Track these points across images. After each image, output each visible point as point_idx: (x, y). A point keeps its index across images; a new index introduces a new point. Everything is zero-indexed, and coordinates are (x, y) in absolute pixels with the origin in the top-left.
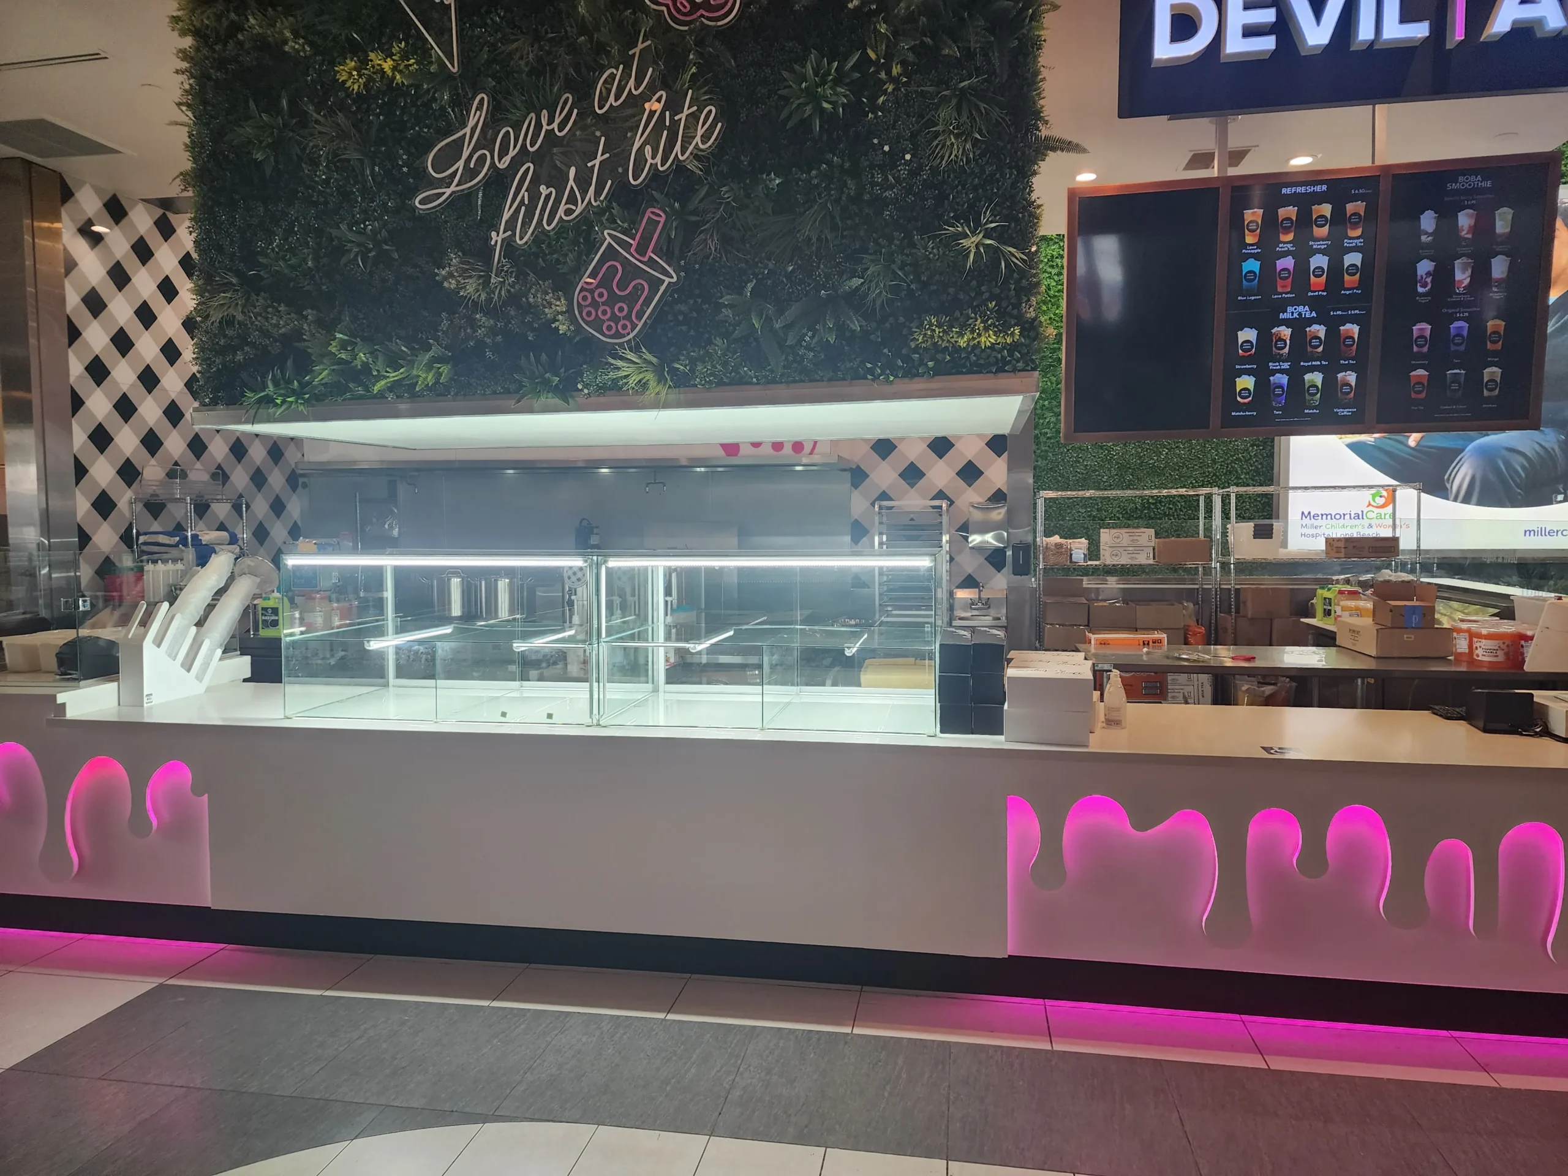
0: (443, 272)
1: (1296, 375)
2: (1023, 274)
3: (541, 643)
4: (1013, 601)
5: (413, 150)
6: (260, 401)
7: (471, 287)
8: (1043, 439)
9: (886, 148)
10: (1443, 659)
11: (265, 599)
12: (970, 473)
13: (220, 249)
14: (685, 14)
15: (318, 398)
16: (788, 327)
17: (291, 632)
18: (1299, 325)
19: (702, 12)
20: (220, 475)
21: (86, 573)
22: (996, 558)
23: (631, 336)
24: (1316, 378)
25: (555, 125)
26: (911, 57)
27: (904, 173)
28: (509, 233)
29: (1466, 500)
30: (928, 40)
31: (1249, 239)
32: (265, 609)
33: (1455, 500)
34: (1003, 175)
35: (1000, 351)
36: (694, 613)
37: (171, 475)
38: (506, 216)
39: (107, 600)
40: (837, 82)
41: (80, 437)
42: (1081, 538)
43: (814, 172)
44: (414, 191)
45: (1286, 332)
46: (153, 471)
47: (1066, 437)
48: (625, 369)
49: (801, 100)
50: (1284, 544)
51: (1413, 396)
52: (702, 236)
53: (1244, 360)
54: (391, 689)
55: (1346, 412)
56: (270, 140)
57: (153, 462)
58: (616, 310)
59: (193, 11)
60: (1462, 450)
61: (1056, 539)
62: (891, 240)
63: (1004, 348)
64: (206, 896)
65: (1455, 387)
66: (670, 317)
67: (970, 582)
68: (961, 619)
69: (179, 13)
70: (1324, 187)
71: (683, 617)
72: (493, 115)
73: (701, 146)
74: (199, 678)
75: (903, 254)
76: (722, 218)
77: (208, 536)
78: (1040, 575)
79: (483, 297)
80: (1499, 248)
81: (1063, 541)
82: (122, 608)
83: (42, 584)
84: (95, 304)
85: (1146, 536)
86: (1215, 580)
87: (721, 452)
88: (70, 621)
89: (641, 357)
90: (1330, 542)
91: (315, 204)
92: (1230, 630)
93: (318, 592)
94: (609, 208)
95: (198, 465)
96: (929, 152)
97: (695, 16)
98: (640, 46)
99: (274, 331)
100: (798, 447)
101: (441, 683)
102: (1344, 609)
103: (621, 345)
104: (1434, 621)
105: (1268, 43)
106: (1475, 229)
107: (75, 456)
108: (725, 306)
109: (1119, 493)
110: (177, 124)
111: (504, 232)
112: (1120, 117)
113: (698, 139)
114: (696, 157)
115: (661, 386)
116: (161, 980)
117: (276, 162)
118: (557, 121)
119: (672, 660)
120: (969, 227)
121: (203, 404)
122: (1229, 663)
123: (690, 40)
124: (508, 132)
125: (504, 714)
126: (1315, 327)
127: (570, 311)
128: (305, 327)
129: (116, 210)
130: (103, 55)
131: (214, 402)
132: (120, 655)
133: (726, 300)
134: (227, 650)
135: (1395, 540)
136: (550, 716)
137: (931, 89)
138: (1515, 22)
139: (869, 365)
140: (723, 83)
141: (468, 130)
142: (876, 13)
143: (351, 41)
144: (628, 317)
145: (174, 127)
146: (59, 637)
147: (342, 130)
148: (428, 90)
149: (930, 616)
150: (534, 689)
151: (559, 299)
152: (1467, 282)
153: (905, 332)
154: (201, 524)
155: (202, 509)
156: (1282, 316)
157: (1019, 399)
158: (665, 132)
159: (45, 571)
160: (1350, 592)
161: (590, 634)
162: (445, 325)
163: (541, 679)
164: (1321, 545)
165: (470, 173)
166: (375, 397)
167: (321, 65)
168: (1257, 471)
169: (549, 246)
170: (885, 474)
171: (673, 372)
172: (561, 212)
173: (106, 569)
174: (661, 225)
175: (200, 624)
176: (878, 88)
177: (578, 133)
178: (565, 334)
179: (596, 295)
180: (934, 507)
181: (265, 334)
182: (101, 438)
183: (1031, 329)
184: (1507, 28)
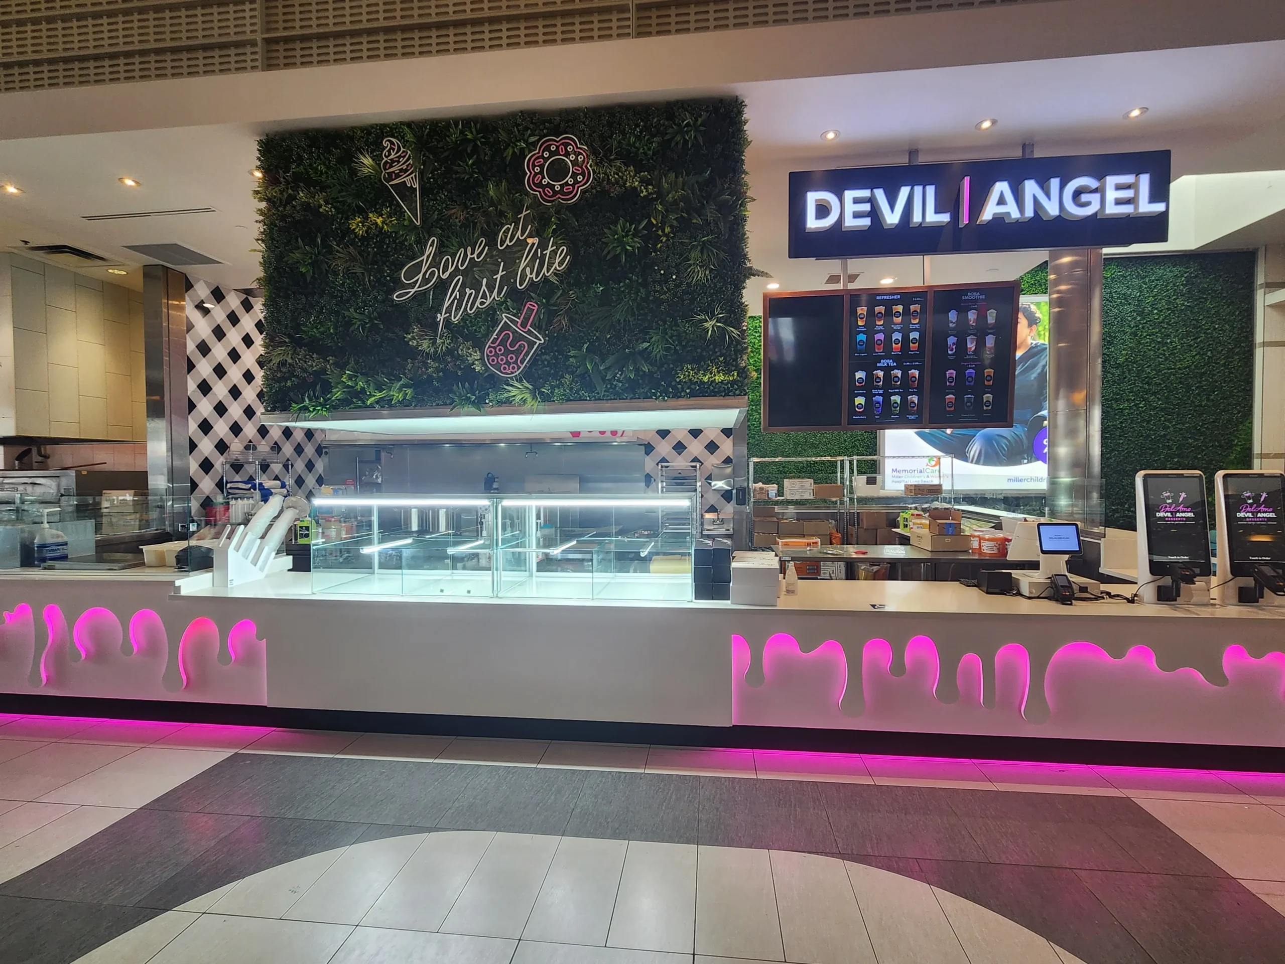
0: (409, 336)
1: (887, 396)
2: (738, 342)
3: (463, 549)
4: (737, 520)
5: (393, 268)
6: (300, 409)
7: (425, 345)
8: (752, 427)
9: (662, 272)
10: (966, 552)
11: (301, 521)
12: (712, 447)
13: (279, 322)
14: (549, 197)
15: (335, 407)
16: (608, 369)
17: (317, 542)
18: (887, 370)
19: (559, 195)
20: (276, 448)
21: (194, 505)
22: (727, 496)
23: (517, 373)
24: (896, 399)
25: (475, 256)
26: (675, 223)
27: (672, 286)
28: (448, 315)
29: (977, 462)
30: (684, 215)
31: (860, 323)
32: (301, 527)
33: (972, 462)
34: (727, 288)
35: (727, 384)
36: (554, 529)
37: (247, 448)
38: (446, 305)
39: (208, 523)
40: (634, 235)
41: (193, 426)
42: (773, 484)
43: (621, 284)
44: (394, 290)
45: (881, 374)
46: (236, 446)
47: (764, 430)
48: (514, 392)
49: (615, 245)
50: (883, 488)
51: (948, 409)
52: (559, 318)
53: (859, 388)
54: (376, 575)
55: (912, 417)
56: (310, 261)
57: (236, 440)
58: (509, 358)
59: (267, 188)
60: (975, 436)
61: (760, 485)
62: (665, 322)
63: (728, 383)
64: (264, 701)
65: (969, 404)
66: (540, 363)
67: (713, 509)
68: (708, 530)
69: (259, 189)
70: (899, 297)
71: (547, 531)
72: (439, 250)
73: (558, 268)
74: (262, 569)
75: (672, 330)
76: (570, 308)
77: (268, 484)
78: (751, 505)
79: (432, 351)
80: (990, 331)
81: (764, 486)
82: (217, 527)
83: (168, 510)
84: (204, 349)
85: (809, 483)
86: (847, 507)
87: (570, 435)
88: (185, 536)
89: (523, 385)
90: (907, 487)
91: (336, 297)
92: (855, 535)
93: (333, 517)
94: (505, 301)
95: (263, 442)
96: (686, 275)
97: (555, 198)
98: (524, 213)
99: (310, 370)
100: (614, 433)
101: (405, 571)
102: (914, 524)
103: (511, 378)
104: (961, 530)
105: (866, 222)
106: (977, 321)
107: (190, 438)
108: (572, 357)
109: (793, 459)
110: (255, 250)
111: (445, 314)
112: (789, 257)
113: (556, 264)
114: (556, 274)
115: (534, 402)
116: (236, 751)
117: (314, 273)
118: (477, 252)
119: (540, 557)
120: (708, 316)
121: (267, 410)
122: (855, 556)
123: (552, 211)
124: (448, 259)
125: (442, 591)
126: (896, 371)
127: (482, 359)
128: (328, 366)
129: (218, 295)
130: (213, 209)
131: (273, 410)
132: (214, 556)
133: (572, 353)
134: (278, 552)
135: (940, 485)
136: (469, 592)
137: (687, 241)
138: (994, 214)
139: (653, 391)
140: (571, 234)
141: (425, 257)
142: (656, 199)
143: (358, 206)
144: (516, 362)
145: (253, 253)
146: (177, 546)
147: (352, 256)
148: (403, 235)
149: (689, 529)
150: (460, 574)
151: (476, 352)
152: (973, 349)
153: (673, 372)
154: (264, 476)
155: (265, 467)
156: (878, 365)
157: (737, 411)
158: (538, 260)
159: (170, 503)
160: (917, 515)
161: (491, 544)
162: (409, 366)
163: (464, 568)
164: (902, 487)
165: (426, 281)
166: (368, 407)
167: (341, 219)
168: (868, 446)
169: (471, 322)
170: (664, 448)
171: (541, 393)
172: (477, 304)
173: (207, 503)
174: (535, 311)
175: (263, 537)
176: (658, 239)
177: (488, 260)
178: (479, 372)
179: (497, 350)
180: (692, 467)
181: (304, 370)
182: (206, 427)
183: (743, 372)
184: (990, 218)
